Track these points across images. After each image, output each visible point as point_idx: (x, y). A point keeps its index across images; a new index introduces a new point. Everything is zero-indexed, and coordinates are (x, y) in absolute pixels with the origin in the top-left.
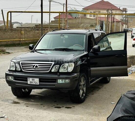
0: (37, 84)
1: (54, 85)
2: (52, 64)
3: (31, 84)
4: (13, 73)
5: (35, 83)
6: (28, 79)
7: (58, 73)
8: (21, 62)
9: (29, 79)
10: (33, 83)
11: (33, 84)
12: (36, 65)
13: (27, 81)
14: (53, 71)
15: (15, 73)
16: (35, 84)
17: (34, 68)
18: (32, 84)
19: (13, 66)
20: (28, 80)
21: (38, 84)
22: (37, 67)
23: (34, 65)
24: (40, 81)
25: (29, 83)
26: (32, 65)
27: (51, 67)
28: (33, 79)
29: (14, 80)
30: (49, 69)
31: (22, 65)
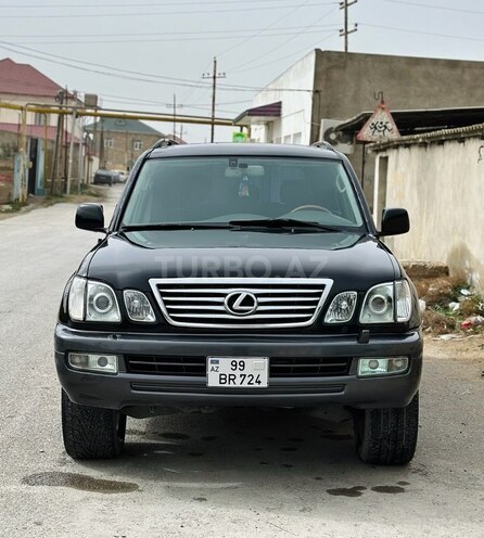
0: (256, 385)
1: (341, 386)
3: (227, 385)
4: (115, 337)
5: (247, 379)
6: (212, 362)
8: (153, 282)
9: (217, 362)
10: (238, 380)
11: (238, 385)
12: (244, 293)
13: (202, 371)
15: (123, 336)
16: (245, 385)
18: (232, 385)
19: (102, 303)
20: (210, 366)
21: (264, 384)
23: (231, 292)
24: (273, 372)
25: (213, 380)
26: (224, 295)
27: (322, 301)
28: (238, 360)
29: (120, 370)
30: (312, 311)
31: (163, 294)
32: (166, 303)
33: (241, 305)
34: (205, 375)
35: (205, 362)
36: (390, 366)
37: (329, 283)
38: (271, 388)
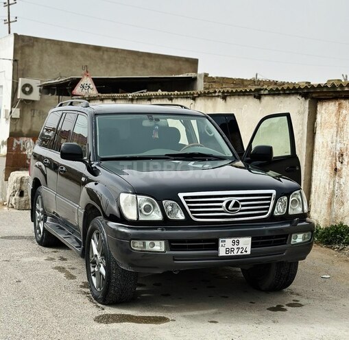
0: (245, 253)
2: (271, 195)
3: (229, 254)
4: (162, 230)
5: (240, 250)
6: (222, 241)
8: (181, 195)
9: (225, 241)
10: (236, 251)
11: (235, 254)
12: (234, 200)
13: (216, 247)
14: (276, 213)
16: (239, 253)
18: (232, 254)
19: (147, 209)
20: (221, 244)
21: (249, 253)
24: (253, 245)
25: (222, 252)
27: (272, 203)
28: (236, 240)
29: (166, 248)
30: (268, 209)
31: (187, 202)
32: (190, 207)
33: (233, 207)
34: (218, 250)
35: (218, 242)
36: (304, 238)
37: (274, 192)
38: (252, 254)
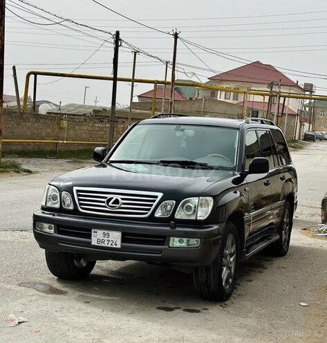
0: (115, 246)
1: (160, 251)
2: (156, 197)
3: (100, 245)
4: (54, 215)
5: (110, 243)
6: (94, 232)
7: (170, 220)
8: (75, 189)
9: (97, 232)
10: (106, 243)
11: (106, 245)
12: (115, 197)
13: (89, 236)
14: (158, 214)
15: (58, 215)
16: (109, 245)
17: (110, 204)
18: (103, 245)
19: (54, 198)
20: (93, 234)
21: (119, 246)
22: (117, 202)
23: (109, 196)
24: (123, 240)
25: (94, 242)
26: (105, 198)
27: (155, 204)
28: (106, 232)
29: (55, 232)
30: (149, 210)
31: (78, 195)
32: (79, 200)
33: (113, 203)
34: (91, 238)
35: (91, 232)
36: (188, 243)
37: (160, 195)
38: (123, 248)
